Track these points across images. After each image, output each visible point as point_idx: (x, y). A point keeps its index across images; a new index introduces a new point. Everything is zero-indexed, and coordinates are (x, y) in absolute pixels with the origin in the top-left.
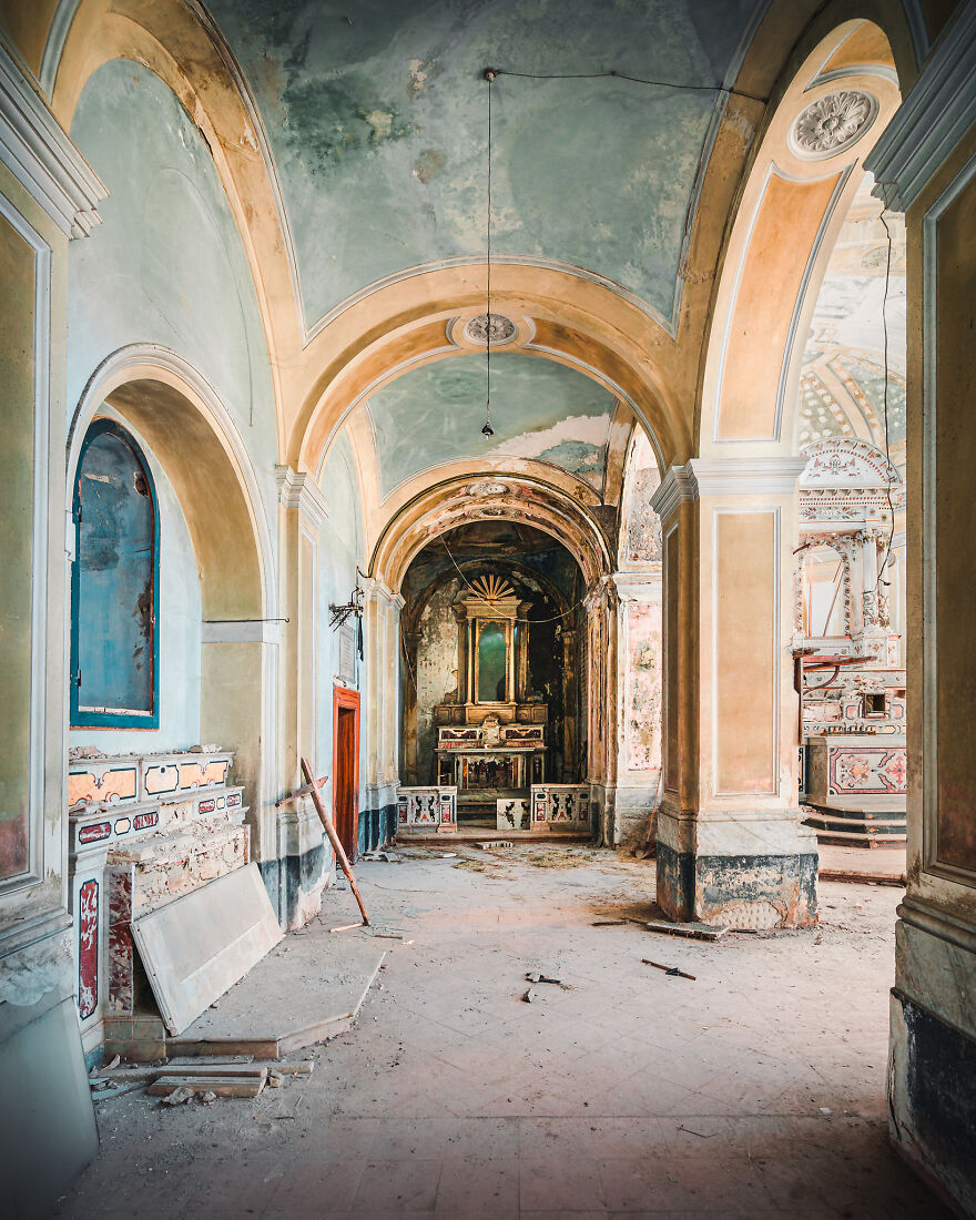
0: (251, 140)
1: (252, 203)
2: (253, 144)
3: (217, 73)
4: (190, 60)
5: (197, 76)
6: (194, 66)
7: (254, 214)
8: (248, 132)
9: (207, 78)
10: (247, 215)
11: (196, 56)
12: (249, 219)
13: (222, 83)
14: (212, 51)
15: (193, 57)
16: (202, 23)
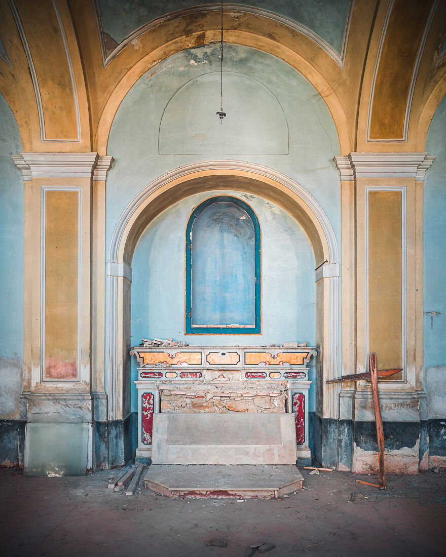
0: (237, 14)
1: (268, 32)
2: (239, 14)
3: (196, 18)
4: (185, 29)
5: (195, 29)
6: (189, 28)
7: (273, 35)
8: (232, 14)
9: (197, 24)
10: (271, 39)
11: (183, 27)
12: (274, 39)
13: (202, 18)
14: (183, 19)
15: (183, 28)
16: (166, 21)
